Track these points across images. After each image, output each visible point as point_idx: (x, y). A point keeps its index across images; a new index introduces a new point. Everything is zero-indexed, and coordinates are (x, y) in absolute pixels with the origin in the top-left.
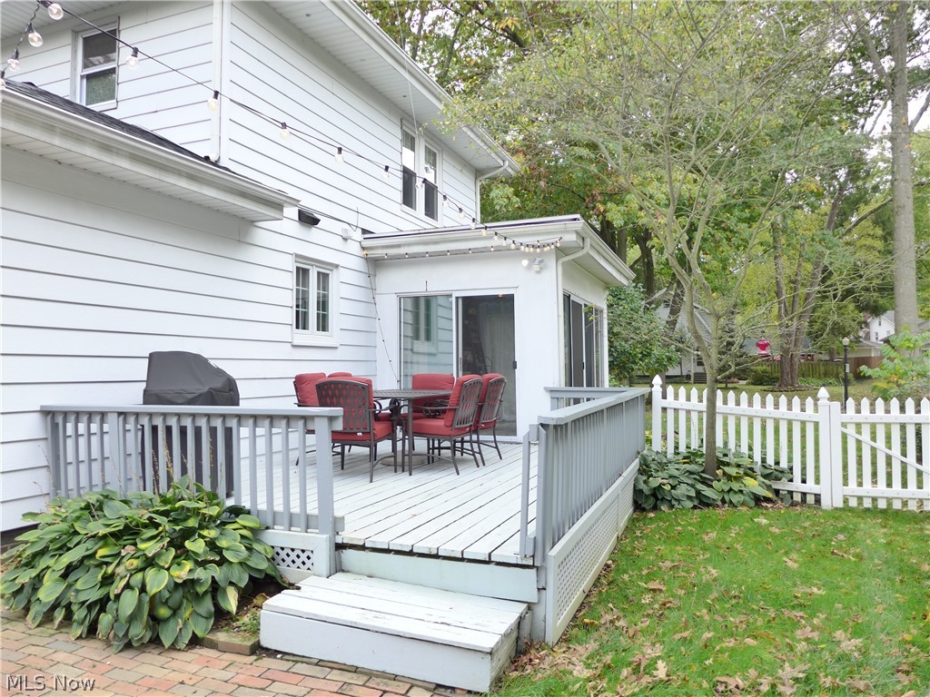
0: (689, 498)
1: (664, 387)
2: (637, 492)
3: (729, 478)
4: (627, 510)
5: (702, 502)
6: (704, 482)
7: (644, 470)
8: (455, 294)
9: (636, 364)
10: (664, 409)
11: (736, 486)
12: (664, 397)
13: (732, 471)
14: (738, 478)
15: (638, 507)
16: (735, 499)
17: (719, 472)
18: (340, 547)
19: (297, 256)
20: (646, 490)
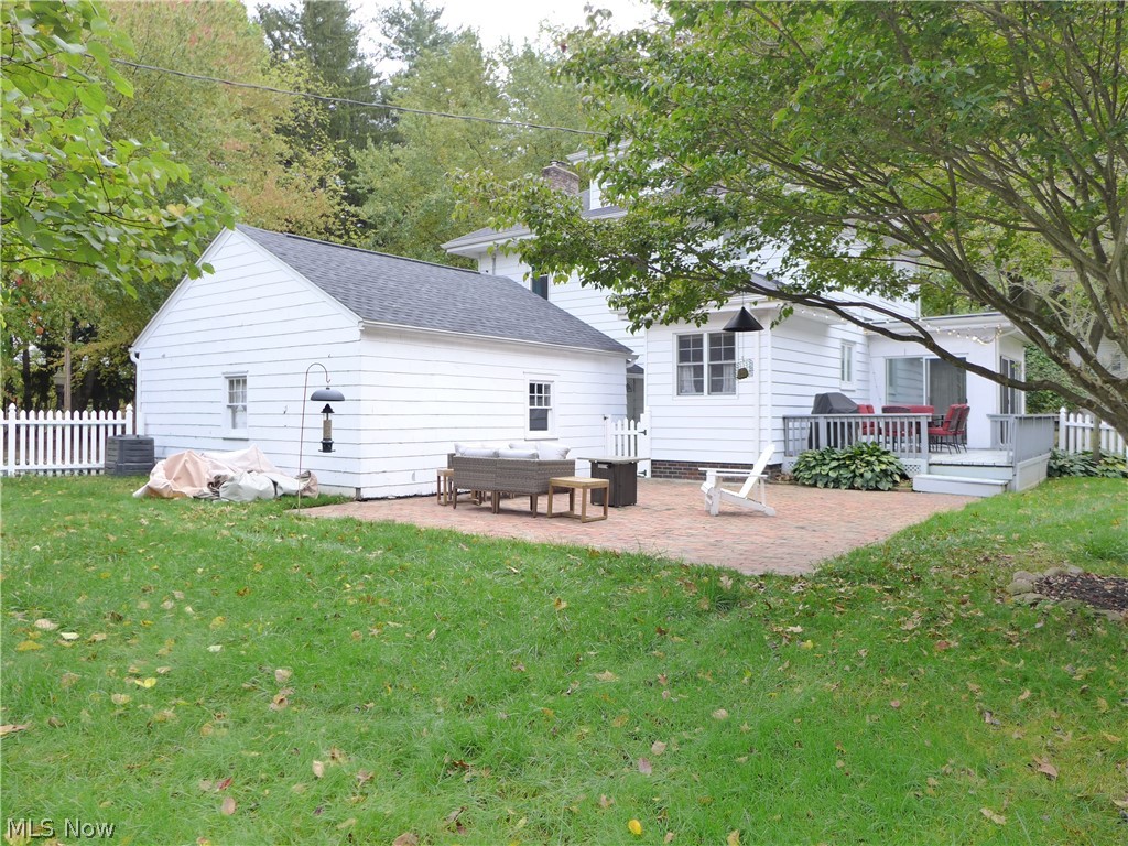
0: (1081, 471)
1: (1068, 414)
2: (1050, 468)
3: (1108, 464)
4: (1044, 476)
5: (1088, 473)
6: (1091, 465)
7: (1054, 457)
8: (925, 358)
9: (1047, 402)
10: (1068, 427)
11: (1111, 468)
12: (1068, 420)
13: (1110, 461)
14: (1113, 464)
15: (1049, 475)
16: (1110, 474)
17: (1102, 462)
18: (930, 465)
19: (844, 340)
20: (1055, 467)
